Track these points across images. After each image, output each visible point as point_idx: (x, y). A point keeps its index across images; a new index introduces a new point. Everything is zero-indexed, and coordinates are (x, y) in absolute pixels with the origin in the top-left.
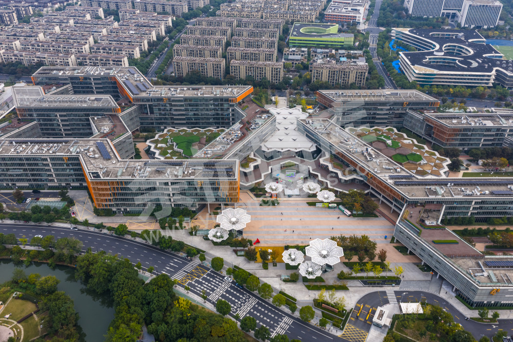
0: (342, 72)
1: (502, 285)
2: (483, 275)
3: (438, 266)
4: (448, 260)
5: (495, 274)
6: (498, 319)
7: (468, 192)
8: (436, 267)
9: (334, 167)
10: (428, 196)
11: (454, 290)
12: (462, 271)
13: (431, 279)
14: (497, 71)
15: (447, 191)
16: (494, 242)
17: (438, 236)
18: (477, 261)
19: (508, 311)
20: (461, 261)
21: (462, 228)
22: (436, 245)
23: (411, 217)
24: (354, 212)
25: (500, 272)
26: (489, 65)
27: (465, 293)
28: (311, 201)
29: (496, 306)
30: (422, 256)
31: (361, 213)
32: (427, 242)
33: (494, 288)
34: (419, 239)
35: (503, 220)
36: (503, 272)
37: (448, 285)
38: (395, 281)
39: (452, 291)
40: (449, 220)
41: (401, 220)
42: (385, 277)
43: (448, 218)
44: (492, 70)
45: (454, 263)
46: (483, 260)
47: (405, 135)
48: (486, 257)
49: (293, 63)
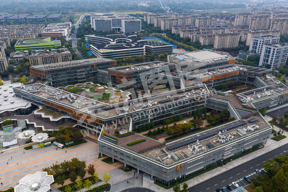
0: (51, 57)
1: (183, 160)
2: (168, 158)
3: (135, 163)
4: (141, 155)
5: (176, 154)
6: (188, 188)
7: (144, 106)
8: (134, 164)
9: (46, 114)
10: (118, 114)
11: (152, 178)
12: (153, 160)
13: (134, 176)
14: (146, 47)
15: (131, 108)
16: (170, 135)
17: (130, 140)
18: (161, 149)
19: (192, 179)
20: (150, 153)
21: (147, 132)
22: (130, 147)
23: (109, 132)
24: (67, 144)
25: (179, 152)
26: (141, 45)
27: (160, 177)
28: (28, 146)
29: (183, 179)
30: (123, 160)
31: (72, 142)
32: (123, 147)
33: (178, 165)
34: (117, 147)
35: (171, 120)
36: (180, 151)
37: (147, 176)
38: (106, 188)
39: (151, 179)
40: (138, 129)
41: (102, 137)
42: (96, 188)
43: (137, 128)
44: (143, 46)
45: (146, 156)
46: (165, 147)
47: (99, 85)
48: (167, 144)
49: (17, 60)
